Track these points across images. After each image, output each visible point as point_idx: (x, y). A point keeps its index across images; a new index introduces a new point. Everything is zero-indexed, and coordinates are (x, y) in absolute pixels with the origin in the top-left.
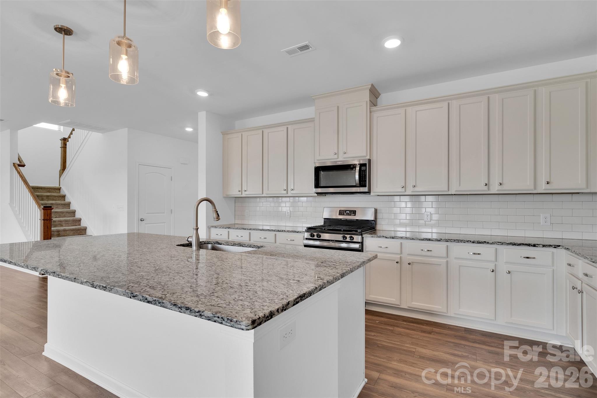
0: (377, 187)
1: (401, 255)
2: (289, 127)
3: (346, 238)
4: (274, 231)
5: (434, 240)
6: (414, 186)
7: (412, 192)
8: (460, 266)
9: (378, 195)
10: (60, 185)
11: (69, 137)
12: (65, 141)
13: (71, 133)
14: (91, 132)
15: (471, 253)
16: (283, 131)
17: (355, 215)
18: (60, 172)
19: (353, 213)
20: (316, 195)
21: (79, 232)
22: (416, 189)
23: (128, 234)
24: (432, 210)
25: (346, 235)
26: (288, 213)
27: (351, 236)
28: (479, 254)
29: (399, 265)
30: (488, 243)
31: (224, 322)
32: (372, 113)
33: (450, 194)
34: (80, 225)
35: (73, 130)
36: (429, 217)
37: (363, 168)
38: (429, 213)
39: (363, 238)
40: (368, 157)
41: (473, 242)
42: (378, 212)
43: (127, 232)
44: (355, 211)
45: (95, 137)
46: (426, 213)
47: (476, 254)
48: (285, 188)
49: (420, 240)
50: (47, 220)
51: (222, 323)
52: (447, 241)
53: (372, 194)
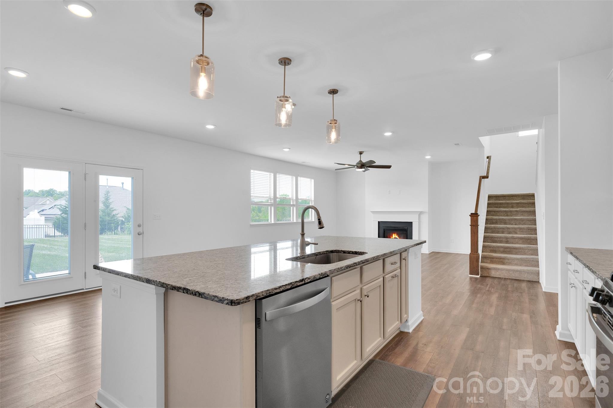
21: (529, 241)
34: (533, 234)
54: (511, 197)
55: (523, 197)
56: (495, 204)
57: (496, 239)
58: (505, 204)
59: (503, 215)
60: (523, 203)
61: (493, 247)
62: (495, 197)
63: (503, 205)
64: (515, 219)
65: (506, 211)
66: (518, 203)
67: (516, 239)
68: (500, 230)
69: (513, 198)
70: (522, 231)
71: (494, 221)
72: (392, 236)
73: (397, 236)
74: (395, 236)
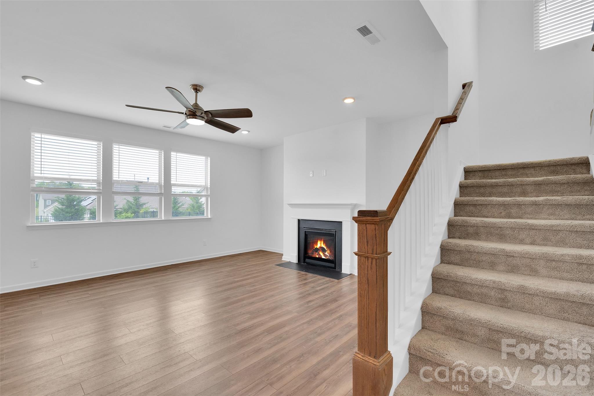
54: (521, 171)
55: (552, 168)
56: (479, 186)
57: (469, 288)
58: (503, 185)
59: (496, 214)
60: (555, 183)
61: (453, 320)
62: (480, 171)
63: (500, 189)
64: (532, 228)
65: (504, 205)
66: (538, 184)
67: (536, 298)
68: (484, 259)
69: (527, 171)
70: (554, 268)
71: (471, 230)
72: (317, 244)
73: (324, 244)
74: (320, 243)
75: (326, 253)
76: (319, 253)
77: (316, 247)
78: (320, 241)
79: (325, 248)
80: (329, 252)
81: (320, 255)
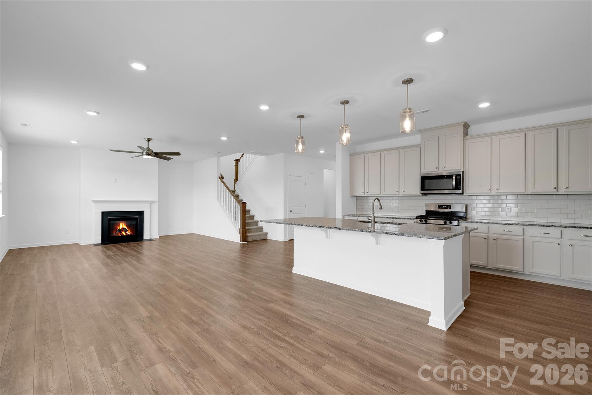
0: (468, 190)
1: (488, 234)
2: (401, 150)
3: (447, 223)
4: (392, 218)
5: (513, 224)
6: (498, 189)
7: (496, 193)
8: (533, 241)
9: (468, 195)
10: (234, 189)
11: (241, 159)
12: (237, 161)
13: (242, 156)
14: (257, 156)
15: (542, 233)
16: (396, 153)
17: (450, 208)
18: (234, 181)
19: (449, 207)
20: (421, 195)
22: (499, 191)
23: (284, 219)
24: (512, 206)
25: (447, 221)
26: (397, 207)
27: (451, 222)
28: (548, 233)
29: (486, 240)
30: (555, 226)
31: (434, 238)
32: (465, 141)
33: (527, 194)
34: (249, 214)
35: (243, 154)
36: (509, 210)
37: (458, 177)
38: (509, 208)
39: (459, 222)
40: (462, 170)
41: (544, 226)
42: (468, 206)
43: (283, 218)
44: (451, 206)
45: (260, 159)
46: (507, 207)
47: (547, 233)
48: (398, 191)
49: (502, 224)
50: (244, 210)
51: (433, 239)
52: (523, 225)
53: (464, 194)
72: (119, 226)
73: (125, 225)
74: (122, 225)
75: (128, 233)
76: (121, 233)
77: (119, 228)
78: (122, 223)
79: (126, 228)
80: (130, 231)
81: (123, 234)
